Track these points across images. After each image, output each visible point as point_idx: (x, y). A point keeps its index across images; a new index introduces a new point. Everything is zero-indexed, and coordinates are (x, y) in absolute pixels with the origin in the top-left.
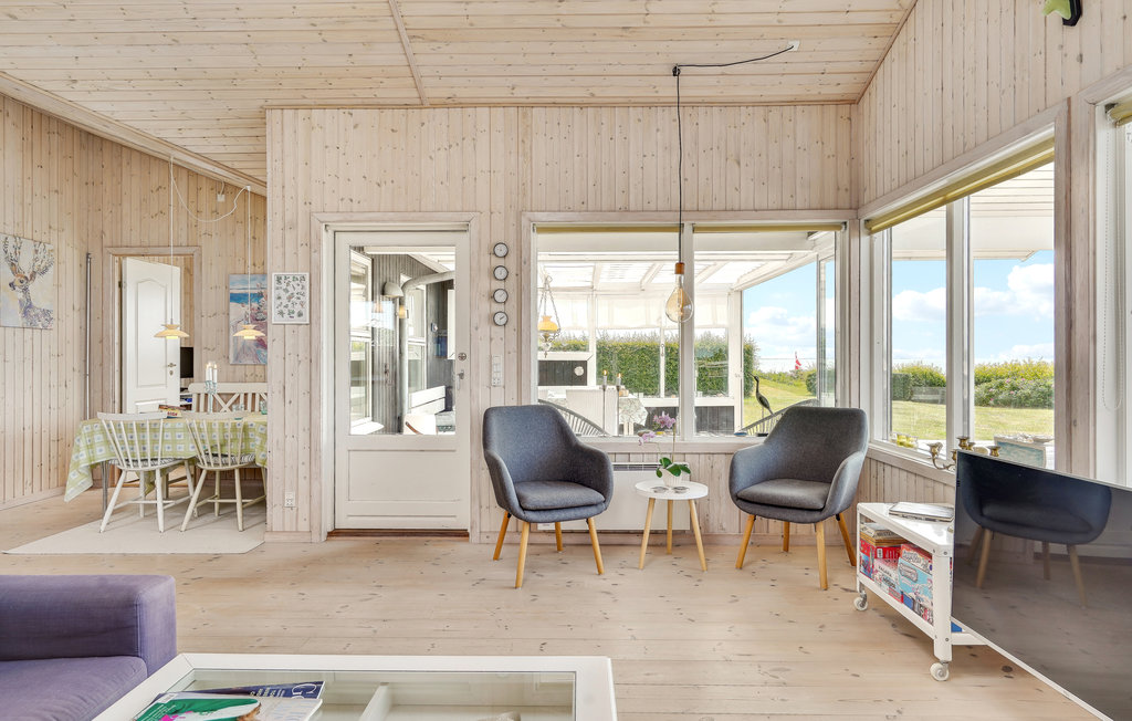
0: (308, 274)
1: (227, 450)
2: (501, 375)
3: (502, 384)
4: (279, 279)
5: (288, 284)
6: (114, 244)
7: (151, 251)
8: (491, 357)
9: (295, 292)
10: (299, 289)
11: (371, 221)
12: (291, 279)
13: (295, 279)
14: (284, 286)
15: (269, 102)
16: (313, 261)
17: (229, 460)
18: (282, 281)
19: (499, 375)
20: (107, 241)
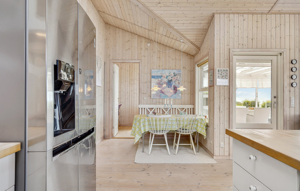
0: (228, 69)
1: (187, 128)
2: (294, 104)
3: (294, 106)
4: (219, 71)
5: (222, 73)
6: (113, 59)
7: (126, 61)
8: (290, 97)
9: (224, 75)
10: (225, 74)
11: (250, 51)
12: (223, 71)
13: (224, 70)
14: (220, 73)
15: (218, 11)
16: (230, 65)
17: (187, 131)
18: (220, 71)
19: (293, 104)
20: (111, 58)
